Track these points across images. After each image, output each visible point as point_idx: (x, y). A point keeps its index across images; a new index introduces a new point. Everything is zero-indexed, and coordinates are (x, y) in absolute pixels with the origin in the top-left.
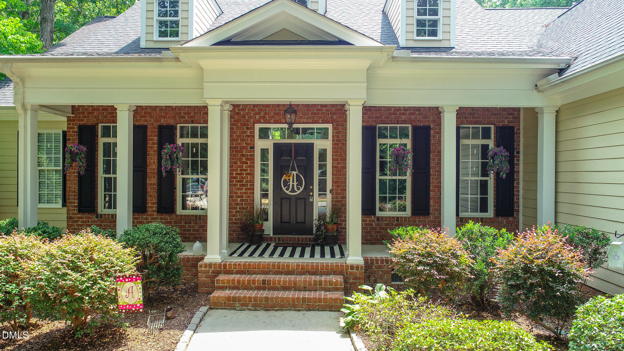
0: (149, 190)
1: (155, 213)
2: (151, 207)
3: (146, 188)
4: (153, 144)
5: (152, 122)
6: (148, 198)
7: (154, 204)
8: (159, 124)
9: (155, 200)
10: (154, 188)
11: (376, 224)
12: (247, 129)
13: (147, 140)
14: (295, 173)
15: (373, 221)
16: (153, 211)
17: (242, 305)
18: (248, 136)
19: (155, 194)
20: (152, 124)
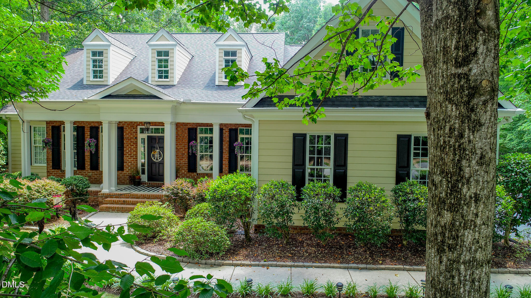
0: (86, 158)
1: (89, 170)
2: (88, 167)
3: (85, 158)
4: (88, 135)
5: (87, 124)
6: (86, 162)
7: (88, 165)
8: (90, 125)
9: (89, 164)
10: (88, 158)
11: (197, 177)
12: (133, 128)
13: (84, 133)
14: (158, 151)
15: (195, 175)
16: (88, 169)
17: (113, 210)
18: (134, 132)
19: (89, 160)
20: (87, 126)
